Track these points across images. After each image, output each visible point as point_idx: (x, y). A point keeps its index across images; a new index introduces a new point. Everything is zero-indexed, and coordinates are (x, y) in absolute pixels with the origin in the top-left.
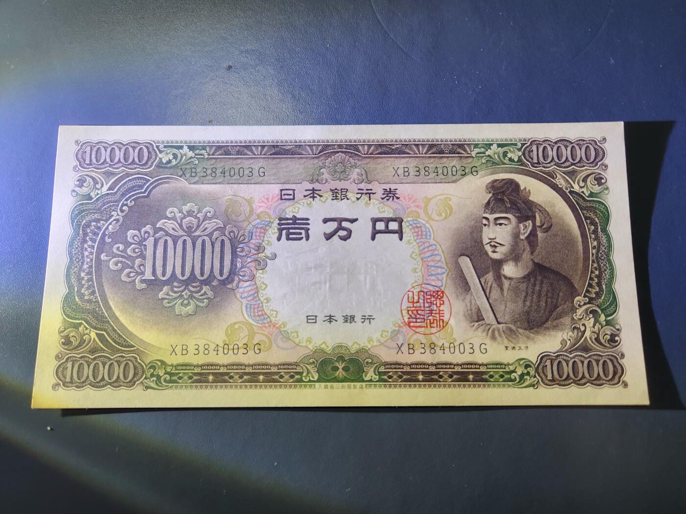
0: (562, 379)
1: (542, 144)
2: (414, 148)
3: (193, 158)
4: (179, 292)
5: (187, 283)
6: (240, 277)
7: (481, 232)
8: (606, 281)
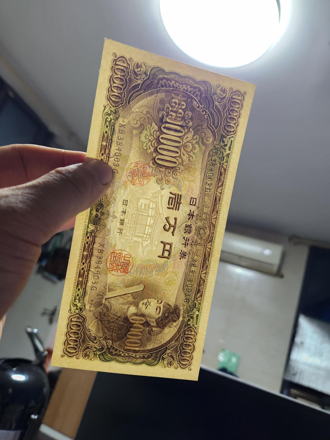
0: (71, 326)
1: (194, 338)
2: (205, 272)
3: (223, 155)
4: (153, 134)
5: (158, 139)
6: (155, 169)
7: (155, 299)
8: (117, 358)
